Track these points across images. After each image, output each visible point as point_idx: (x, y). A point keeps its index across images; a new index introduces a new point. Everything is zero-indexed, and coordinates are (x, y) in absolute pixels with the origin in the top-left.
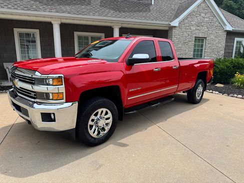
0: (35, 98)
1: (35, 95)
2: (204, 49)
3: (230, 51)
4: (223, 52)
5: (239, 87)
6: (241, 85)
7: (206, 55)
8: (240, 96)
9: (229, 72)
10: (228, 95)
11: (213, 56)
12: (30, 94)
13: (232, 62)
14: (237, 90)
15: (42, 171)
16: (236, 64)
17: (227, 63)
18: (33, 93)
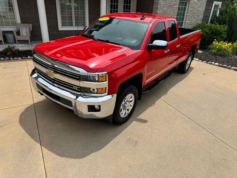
0: (79, 92)
1: (78, 89)
2: (186, 12)
3: (208, 15)
4: (202, 16)
5: (215, 54)
6: (217, 52)
7: (187, 19)
8: (217, 64)
9: (207, 38)
10: (207, 62)
11: (194, 20)
12: (72, 87)
13: (211, 29)
14: (214, 57)
15: (92, 151)
16: (214, 31)
17: (206, 29)
18: (77, 87)
